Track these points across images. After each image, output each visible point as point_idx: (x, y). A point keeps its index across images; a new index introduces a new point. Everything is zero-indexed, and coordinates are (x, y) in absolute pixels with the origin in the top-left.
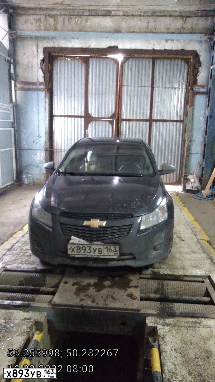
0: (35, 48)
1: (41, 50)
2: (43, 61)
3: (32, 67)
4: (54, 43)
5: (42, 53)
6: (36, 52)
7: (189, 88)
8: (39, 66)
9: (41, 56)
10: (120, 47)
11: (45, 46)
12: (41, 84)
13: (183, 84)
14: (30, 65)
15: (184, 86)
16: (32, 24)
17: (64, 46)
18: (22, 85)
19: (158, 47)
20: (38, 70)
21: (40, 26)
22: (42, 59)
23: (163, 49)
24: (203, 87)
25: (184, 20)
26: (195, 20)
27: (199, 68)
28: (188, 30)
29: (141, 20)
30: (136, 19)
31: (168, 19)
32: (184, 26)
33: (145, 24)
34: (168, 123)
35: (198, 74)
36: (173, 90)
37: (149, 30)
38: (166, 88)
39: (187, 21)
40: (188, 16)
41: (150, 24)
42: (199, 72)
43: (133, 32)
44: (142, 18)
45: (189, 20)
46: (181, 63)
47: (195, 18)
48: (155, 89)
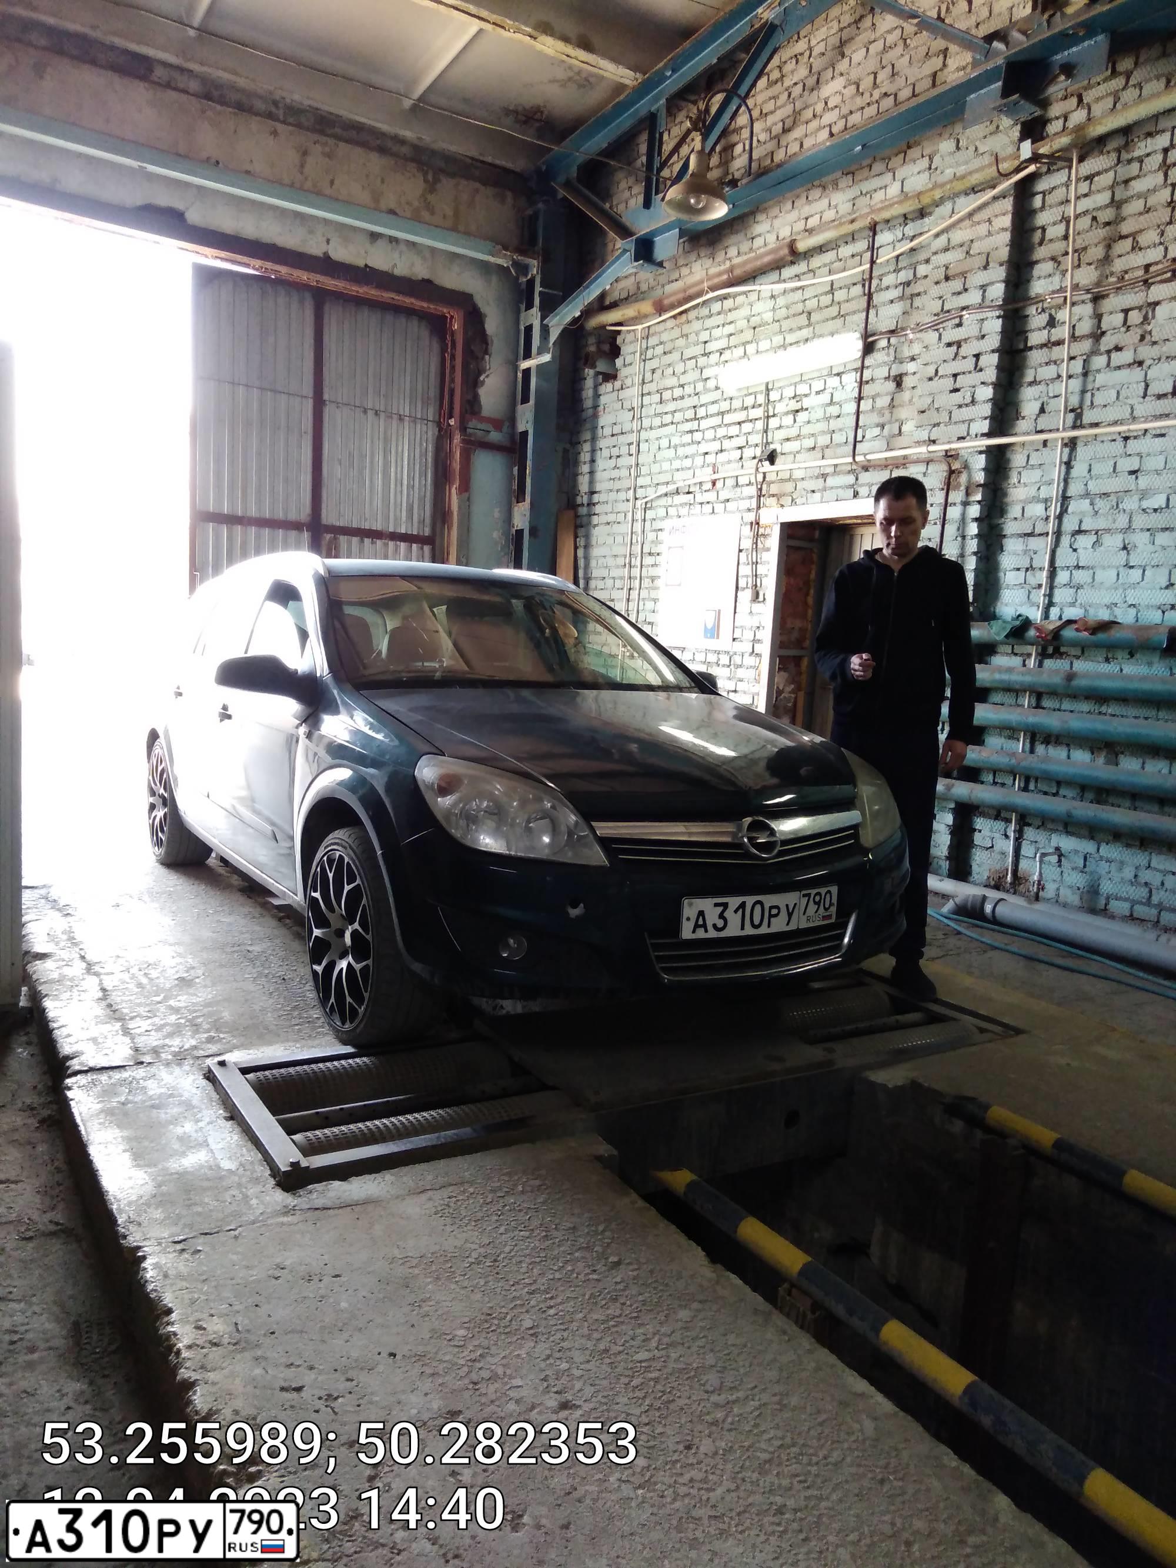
7: (452, 422)
10: (194, 218)
13: (425, 407)
15: (431, 414)
19: (341, 253)
23: (360, 263)
24: (497, 424)
25: (430, 177)
26: (466, 187)
27: (483, 358)
28: (444, 217)
29: (275, 133)
30: (255, 123)
31: (376, 162)
32: (431, 198)
33: (292, 157)
34: (379, 542)
35: (482, 378)
36: (395, 421)
37: (306, 179)
38: (370, 413)
39: (438, 186)
40: (442, 171)
41: (310, 160)
42: (485, 371)
43: (248, 172)
44: (280, 127)
45: (447, 184)
46: (417, 329)
47: (464, 182)
48: (327, 411)
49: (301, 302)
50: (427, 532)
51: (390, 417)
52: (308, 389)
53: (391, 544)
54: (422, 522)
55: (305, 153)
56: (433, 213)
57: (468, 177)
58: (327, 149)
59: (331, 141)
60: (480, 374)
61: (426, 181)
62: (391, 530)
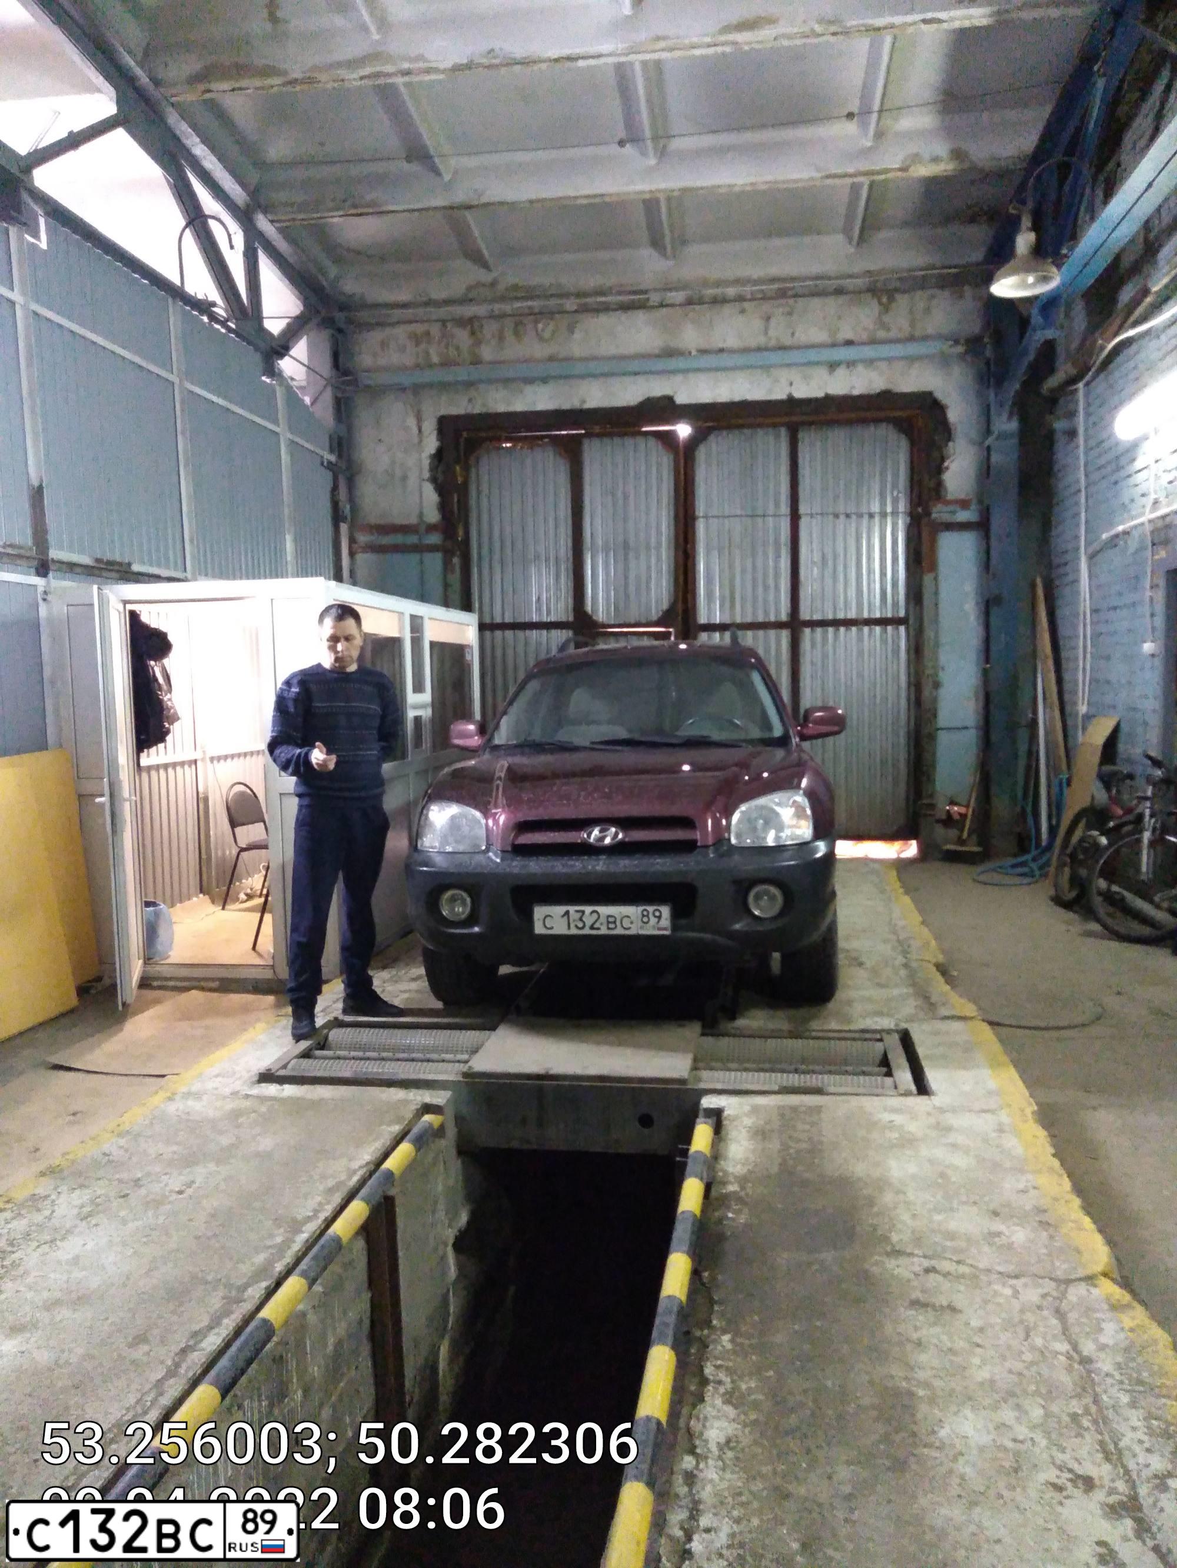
0: (412, 422)
1: (430, 427)
2: (439, 456)
3: (404, 478)
4: (470, 400)
5: (435, 432)
6: (415, 430)
7: (920, 510)
8: (427, 474)
9: (431, 444)
10: (681, 399)
11: (443, 412)
12: (431, 528)
13: (895, 501)
14: (398, 473)
15: (902, 506)
16: (402, 349)
17: (502, 408)
18: (372, 534)
19: (803, 391)
20: (421, 487)
21: (427, 353)
22: (433, 451)
23: (820, 394)
24: (964, 504)
25: (884, 300)
26: (920, 298)
27: (947, 445)
28: (900, 329)
29: (743, 311)
30: (727, 309)
31: (832, 304)
32: (886, 319)
33: (758, 324)
34: (854, 629)
35: (946, 464)
36: (865, 520)
37: (770, 339)
38: (842, 517)
39: (894, 305)
40: (896, 290)
41: (773, 322)
42: (948, 458)
43: (721, 350)
44: (746, 305)
45: (902, 301)
46: (886, 433)
47: (919, 293)
48: (803, 523)
49: (777, 437)
50: (902, 613)
51: (860, 516)
52: (785, 509)
53: (866, 629)
54: (895, 604)
55: (768, 319)
56: (888, 330)
57: (922, 288)
58: (787, 309)
59: (791, 301)
60: (943, 459)
61: (880, 303)
62: (866, 615)
